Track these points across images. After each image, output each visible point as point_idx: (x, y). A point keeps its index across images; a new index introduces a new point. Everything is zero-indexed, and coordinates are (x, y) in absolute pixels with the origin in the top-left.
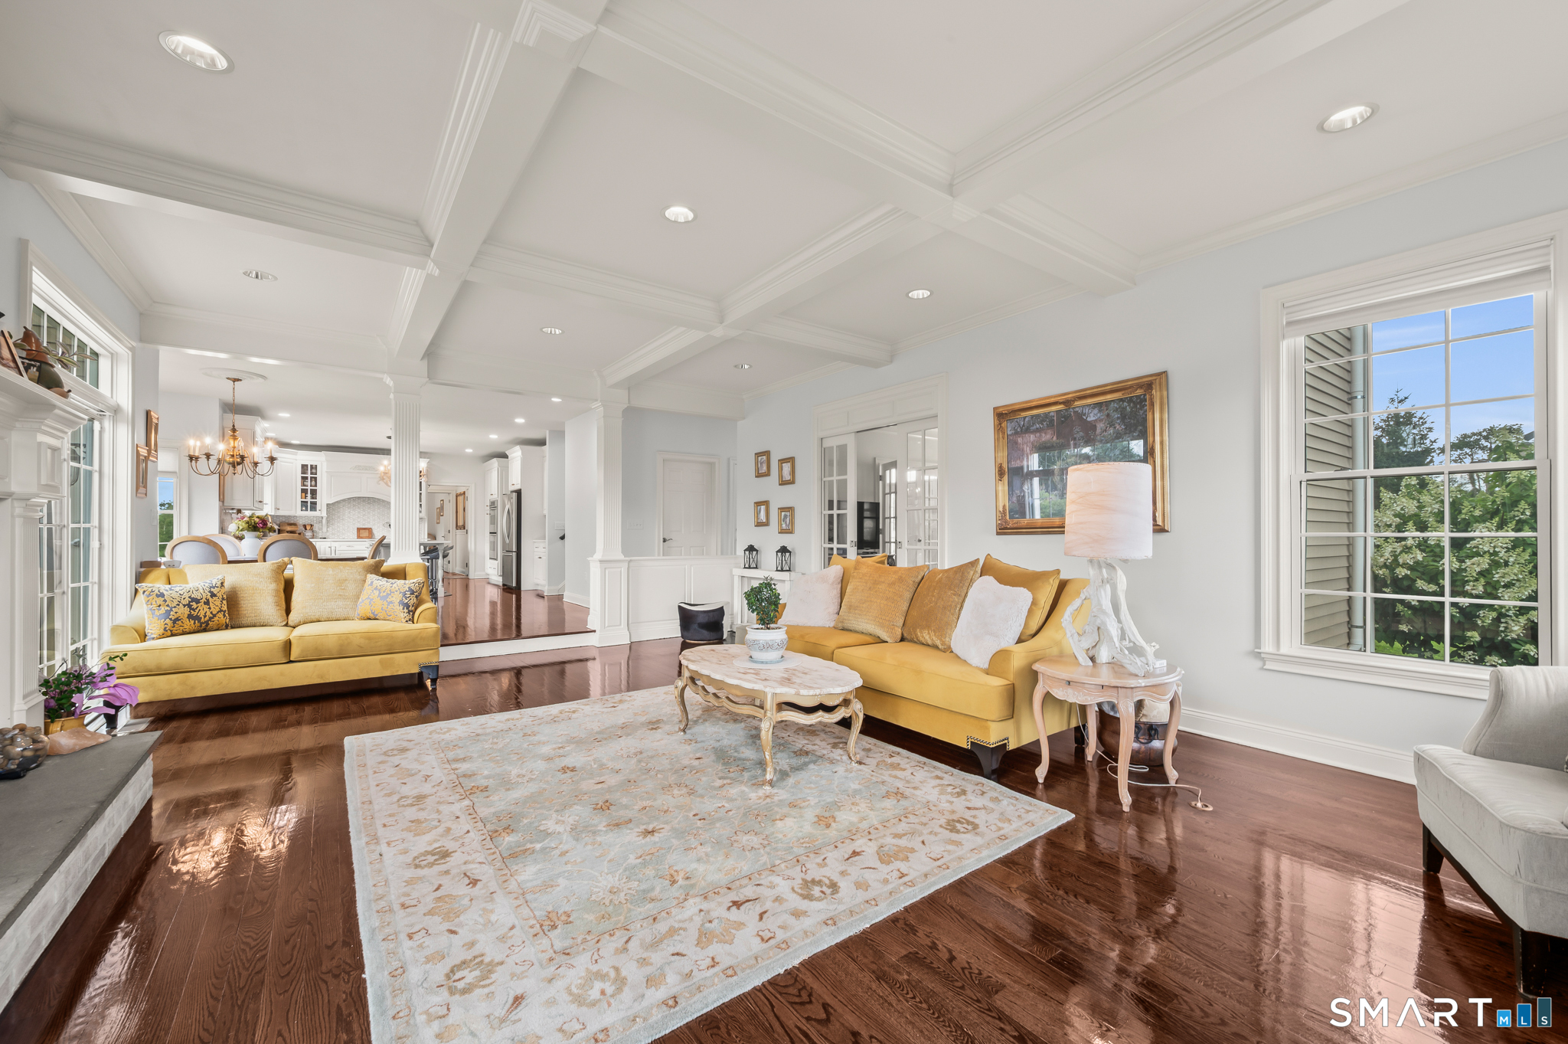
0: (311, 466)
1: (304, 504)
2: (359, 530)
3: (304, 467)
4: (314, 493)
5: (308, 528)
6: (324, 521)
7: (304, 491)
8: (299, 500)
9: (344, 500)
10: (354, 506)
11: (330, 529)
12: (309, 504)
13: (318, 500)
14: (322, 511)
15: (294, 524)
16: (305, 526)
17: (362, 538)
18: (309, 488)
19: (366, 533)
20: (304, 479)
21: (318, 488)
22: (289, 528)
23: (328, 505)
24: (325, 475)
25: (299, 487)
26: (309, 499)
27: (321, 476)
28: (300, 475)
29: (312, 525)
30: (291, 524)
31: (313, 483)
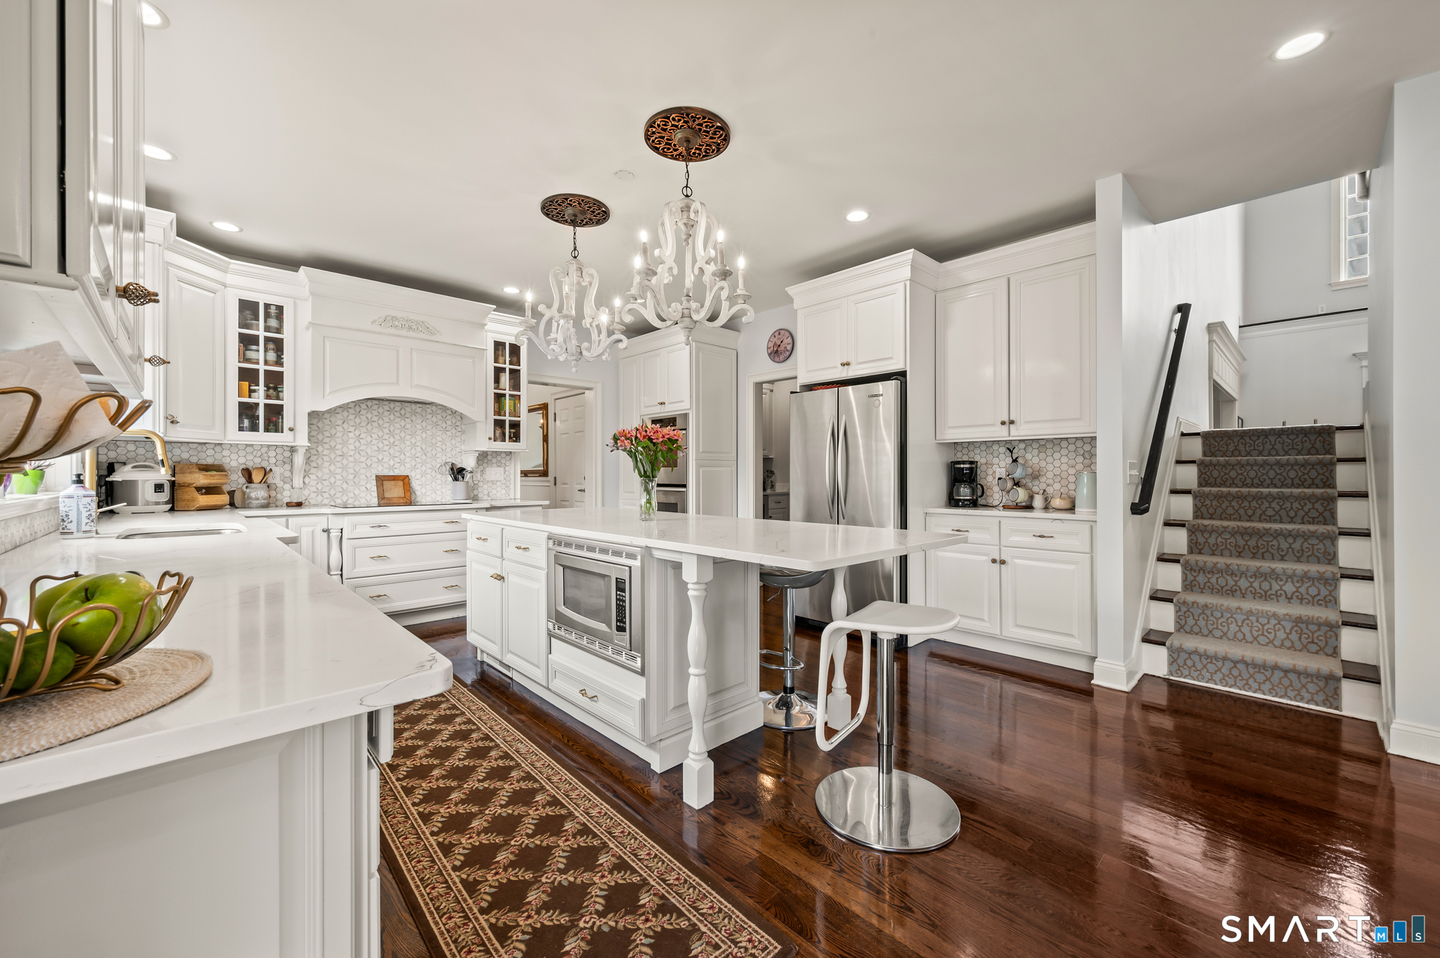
0: (267, 306)
1: (247, 411)
2: (381, 480)
3: (248, 309)
4: (275, 381)
5: (257, 477)
6: (299, 459)
7: (247, 376)
8: (233, 401)
9: (344, 407)
10: (369, 422)
11: (312, 480)
12: (261, 412)
13: (287, 400)
14: (296, 432)
15: (219, 468)
16: (248, 474)
17: (390, 503)
18: (262, 368)
19: (395, 491)
20: (247, 341)
21: (287, 370)
22: (202, 479)
23: (313, 415)
24: (306, 338)
25: (234, 365)
26: (260, 397)
27: (295, 334)
28: (234, 330)
29: (266, 472)
30: (206, 468)
31: (272, 356)
